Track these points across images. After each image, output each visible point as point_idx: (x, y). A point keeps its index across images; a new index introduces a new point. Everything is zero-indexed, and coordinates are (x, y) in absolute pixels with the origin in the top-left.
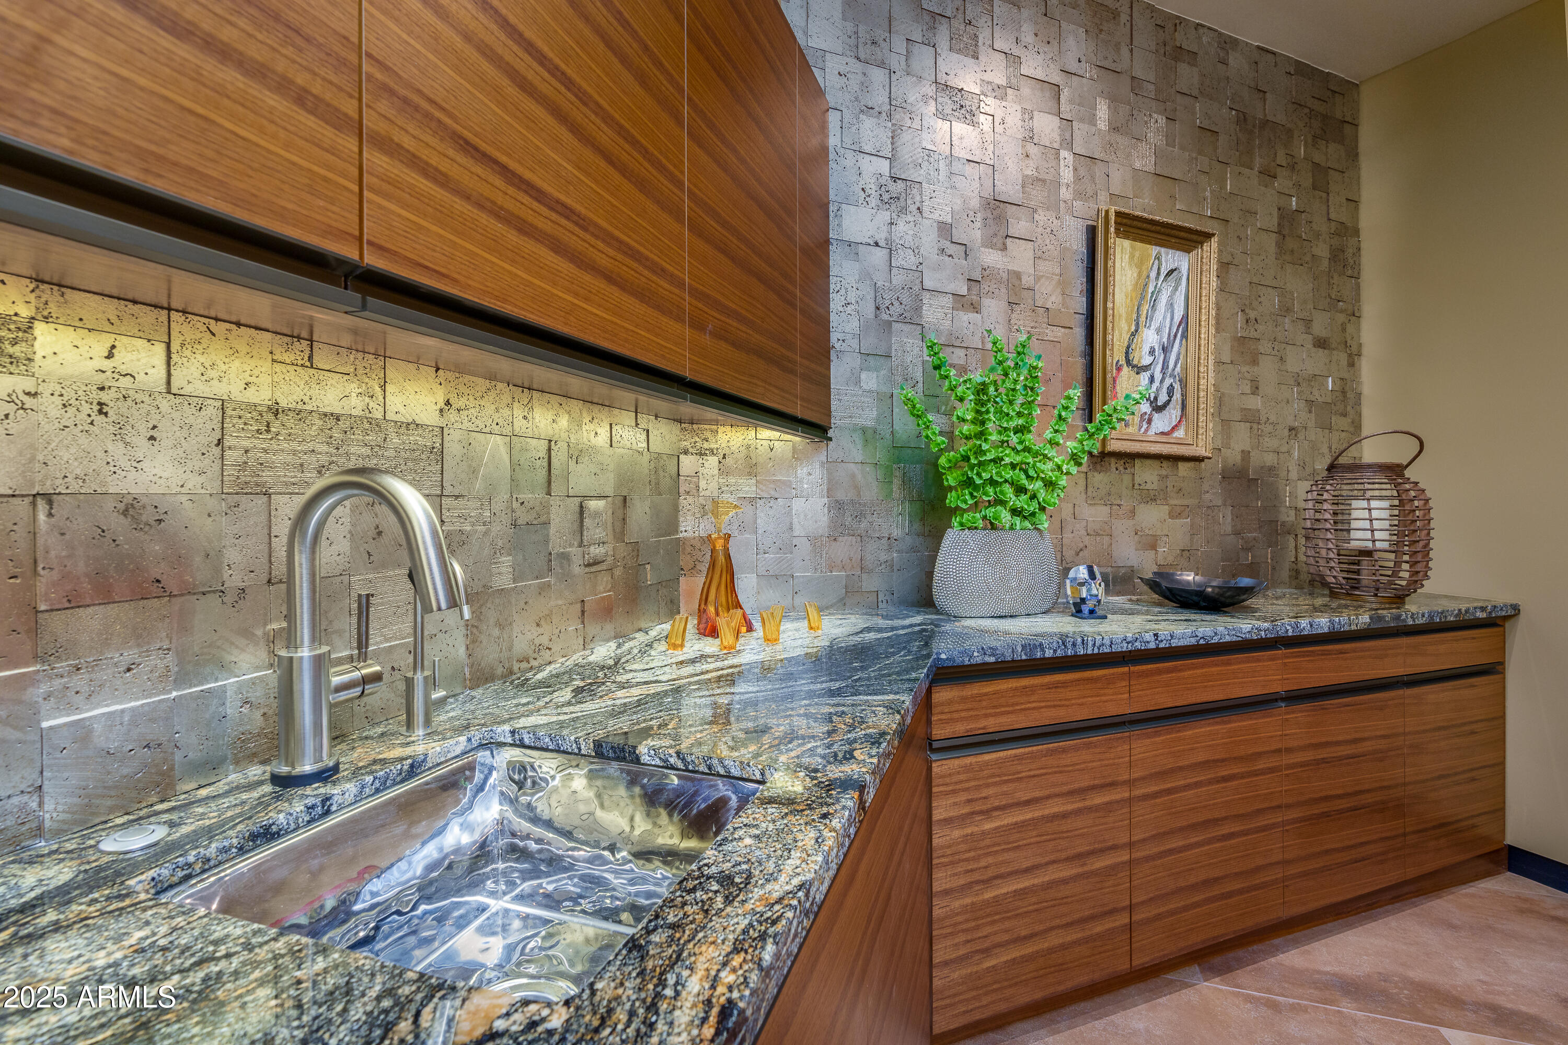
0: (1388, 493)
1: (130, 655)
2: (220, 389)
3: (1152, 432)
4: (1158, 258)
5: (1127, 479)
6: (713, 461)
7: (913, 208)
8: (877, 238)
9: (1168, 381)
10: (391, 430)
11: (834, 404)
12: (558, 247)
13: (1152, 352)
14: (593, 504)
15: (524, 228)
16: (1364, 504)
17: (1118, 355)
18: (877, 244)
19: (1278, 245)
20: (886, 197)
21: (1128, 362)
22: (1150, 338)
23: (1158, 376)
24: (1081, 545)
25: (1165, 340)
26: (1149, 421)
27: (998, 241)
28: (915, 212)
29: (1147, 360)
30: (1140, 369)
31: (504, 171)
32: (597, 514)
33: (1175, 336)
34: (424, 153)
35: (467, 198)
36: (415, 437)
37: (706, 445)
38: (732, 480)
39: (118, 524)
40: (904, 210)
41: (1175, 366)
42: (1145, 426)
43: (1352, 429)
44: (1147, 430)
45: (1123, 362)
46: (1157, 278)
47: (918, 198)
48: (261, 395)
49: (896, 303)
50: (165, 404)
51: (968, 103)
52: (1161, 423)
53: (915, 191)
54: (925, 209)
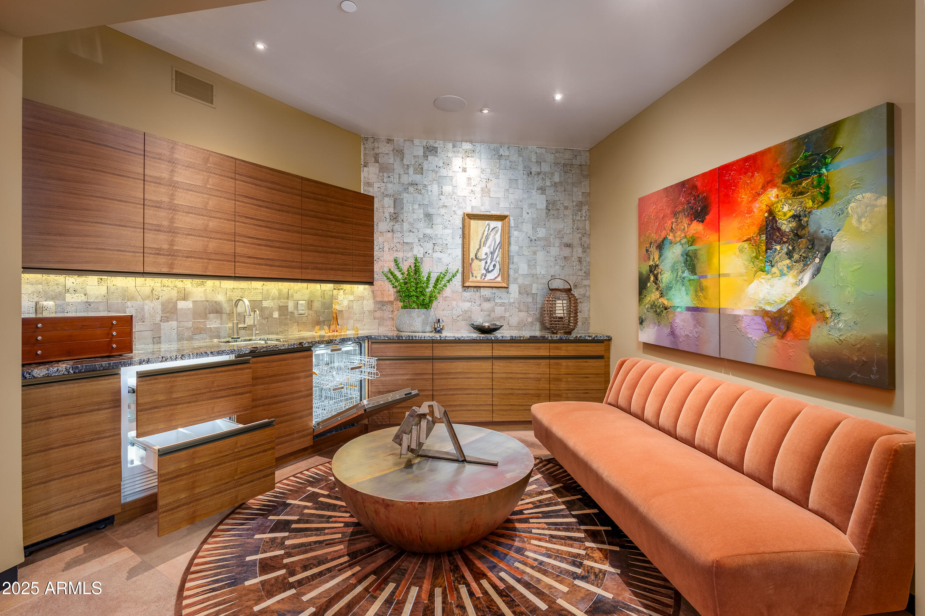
0: (567, 298)
1: (216, 320)
2: (226, 287)
3: (486, 279)
4: (489, 225)
5: (478, 294)
6: (342, 291)
7: (401, 220)
8: (389, 230)
9: (493, 263)
10: (252, 290)
11: (375, 276)
12: (266, 265)
13: (486, 254)
14: (300, 302)
15: (260, 264)
16: (561, 302)
17: (472, 255)
18: (389, 231)
19: (546, 213)
20: (392, 218)
21: (476, 258)
22: (485, 250)
23: (489, 261)
24: (460, 314)
25: (492, 250)
26: (485, 276)
27: (430, 226)
28: (401, 221)
29: (484, 257)
30: (481, 260)
31: (256, 258)
32: (302, 304)
33: (497, 248)
34: (243, 261)
35: (250, 264)
36: (256, 291)
37: (340, 287)
38: (347, 296)
39: (214, 304)
40: (397, 221)
41: (496, 258)
42: (483, 277)
43: (584, 275)
44: (484, 279)
45: (474, 258)
46: (488, 231)
47: (402, 218)
48: (232, 287)
49: (395, 247)
50: (220, 289)
51: (419, 188)
52: (490, 276)
53: (401, 216)
54: (404, 220)
